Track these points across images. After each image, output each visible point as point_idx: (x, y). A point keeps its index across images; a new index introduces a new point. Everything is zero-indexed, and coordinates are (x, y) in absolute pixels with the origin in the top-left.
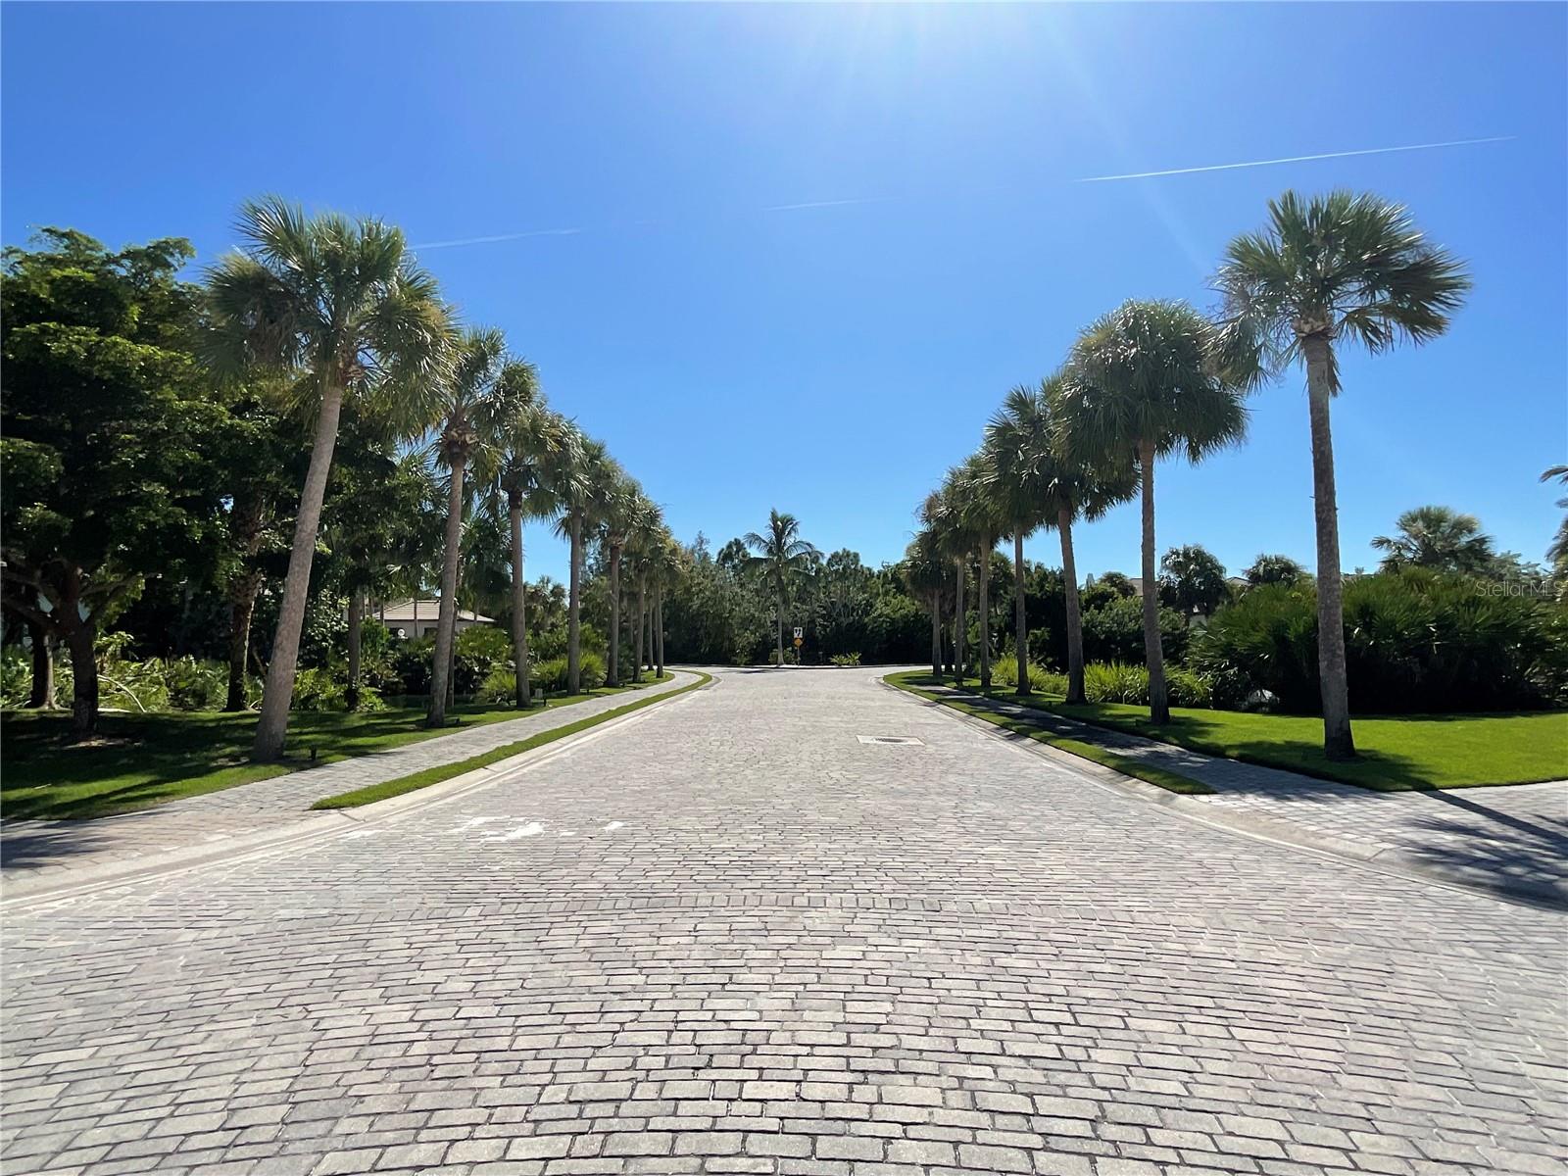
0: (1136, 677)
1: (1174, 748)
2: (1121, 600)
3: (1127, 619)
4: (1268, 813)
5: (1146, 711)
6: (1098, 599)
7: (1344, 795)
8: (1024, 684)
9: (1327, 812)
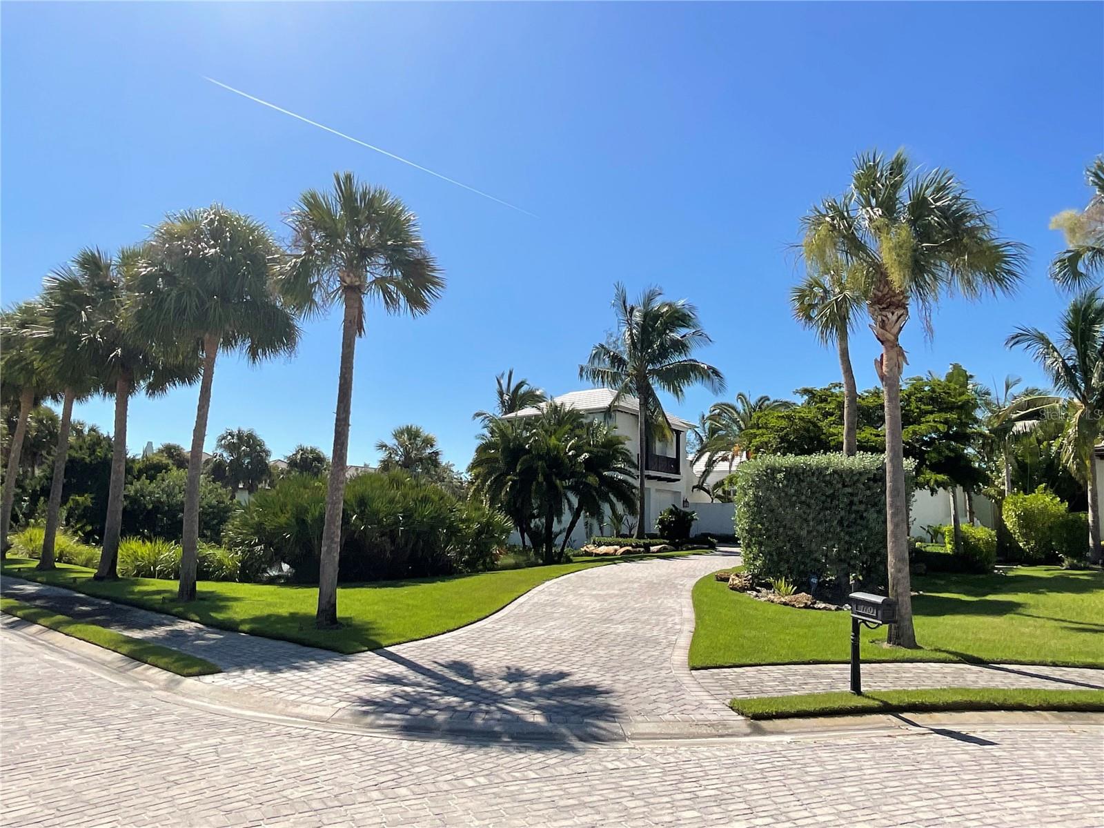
0: (170, 552)
1: (193, 625)
2: (175, 472)
3: (177, 490)
4: (261, 687)
5: (174, 585)
6: (152, 469)
7: (321, 661)
8: (47, 556)
9: (307, 680)
